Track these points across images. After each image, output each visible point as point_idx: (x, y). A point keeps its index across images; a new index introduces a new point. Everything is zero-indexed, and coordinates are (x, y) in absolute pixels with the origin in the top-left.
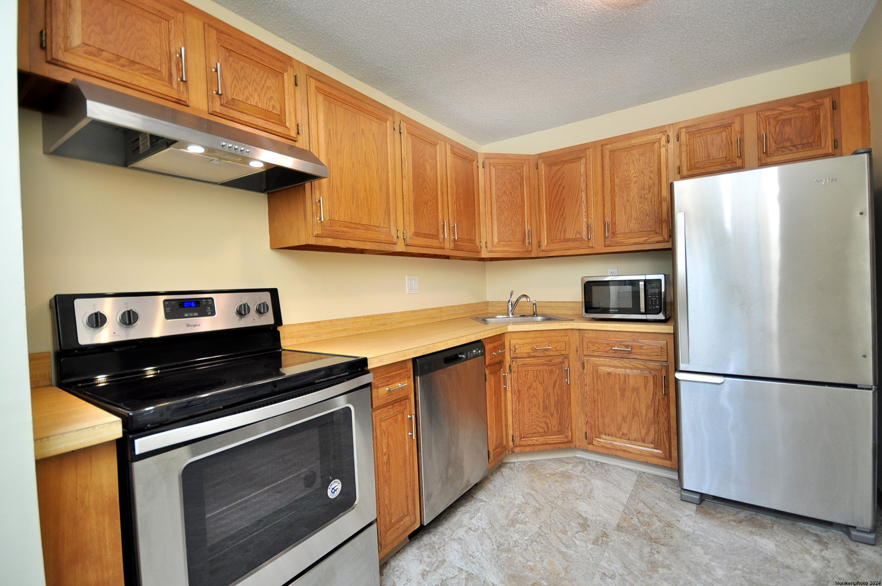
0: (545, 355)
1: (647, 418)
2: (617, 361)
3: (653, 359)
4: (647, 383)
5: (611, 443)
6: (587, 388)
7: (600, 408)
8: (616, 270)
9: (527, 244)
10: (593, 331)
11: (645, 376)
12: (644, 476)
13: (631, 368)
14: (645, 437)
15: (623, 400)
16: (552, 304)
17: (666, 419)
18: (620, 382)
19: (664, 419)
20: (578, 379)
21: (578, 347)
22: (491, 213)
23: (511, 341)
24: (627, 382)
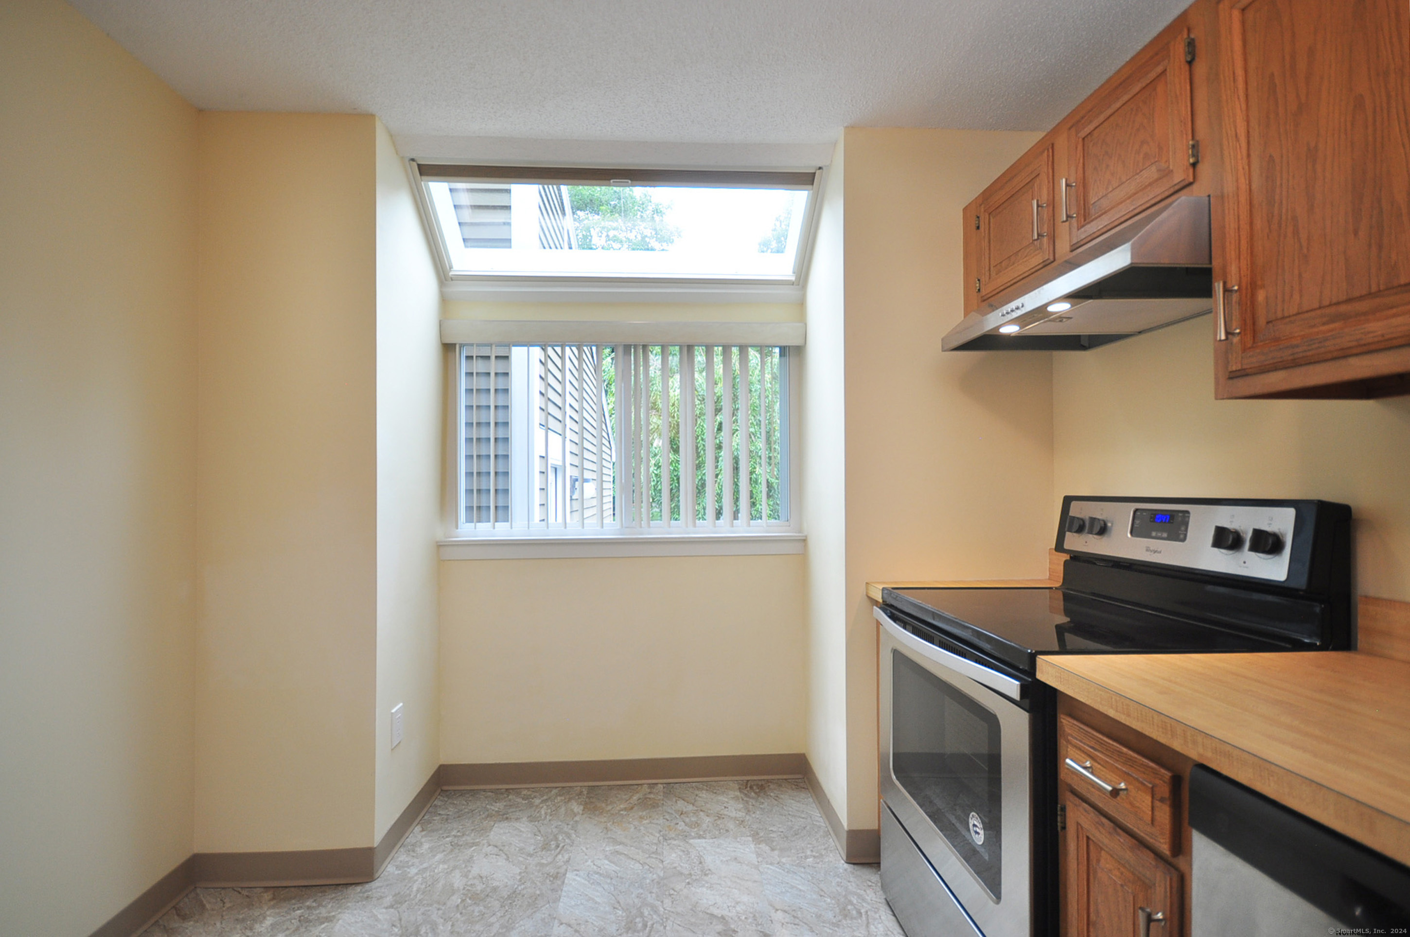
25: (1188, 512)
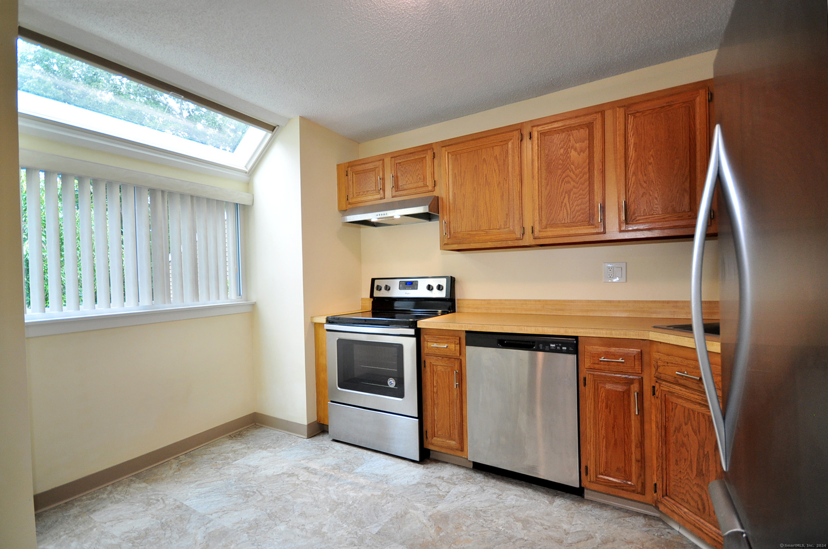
23: (655, 353)
25: (417, 281)
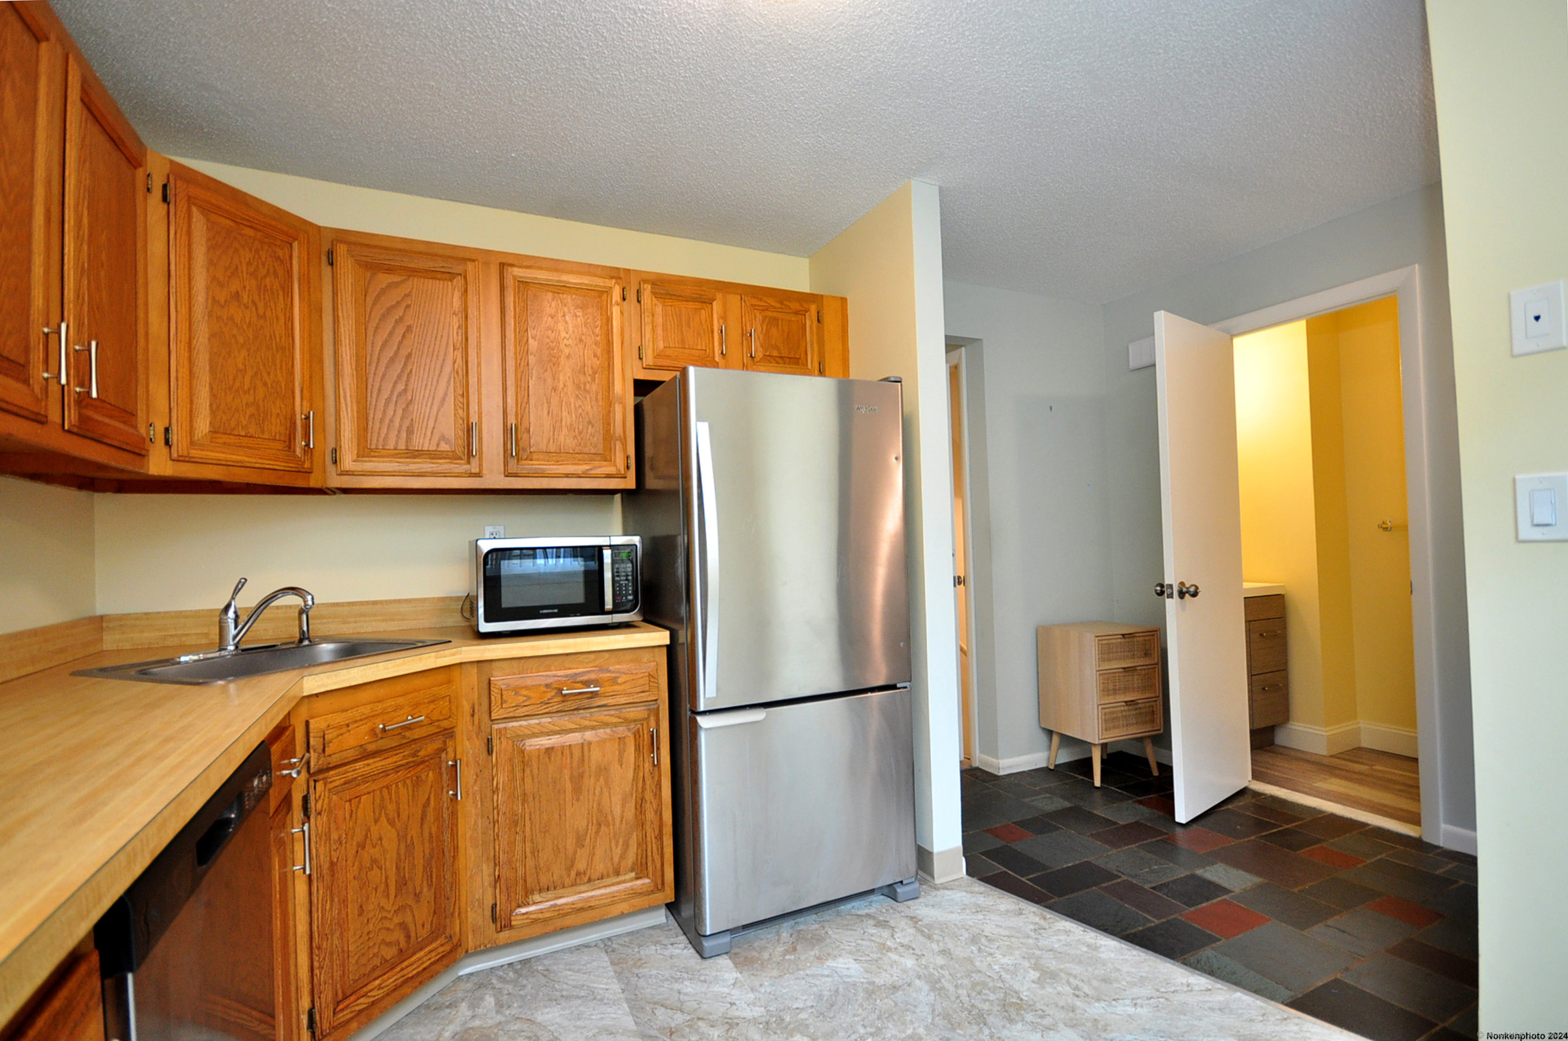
0: (405, 741)
1: (624, 822)
2: (566, 718)
3: (635, 701)
4: (625, 751)
5: (552, 906)
6: (501, 797)
7: (528, 833)
8: (501, 529)
9: (299, 452)
10: (513, 662)
11: (619, 738)
12: (614, 946)
13: (593, 728)
14: (619, 863)
15: (578, 800)
16: (340, 609)
17: (656, 812)
18: (571, 763)
19: (653, 813)
20: (476, 781)
21: (476, 702)
22: (190, 343)
23: (312, 722)
24: (586, 758)
